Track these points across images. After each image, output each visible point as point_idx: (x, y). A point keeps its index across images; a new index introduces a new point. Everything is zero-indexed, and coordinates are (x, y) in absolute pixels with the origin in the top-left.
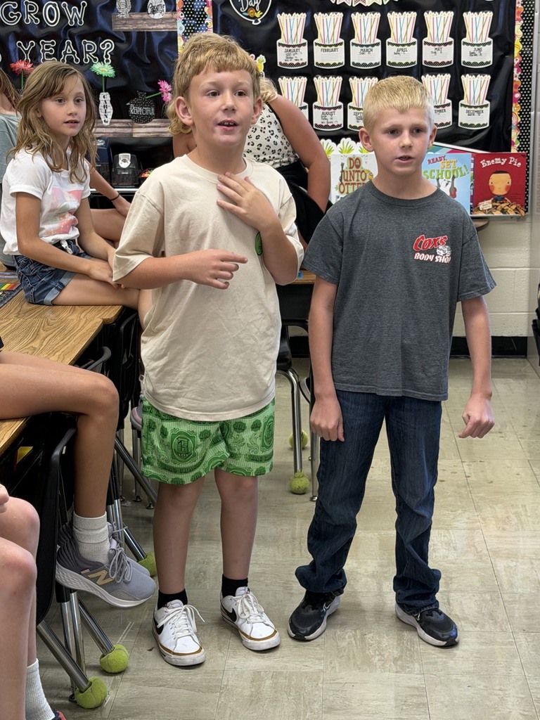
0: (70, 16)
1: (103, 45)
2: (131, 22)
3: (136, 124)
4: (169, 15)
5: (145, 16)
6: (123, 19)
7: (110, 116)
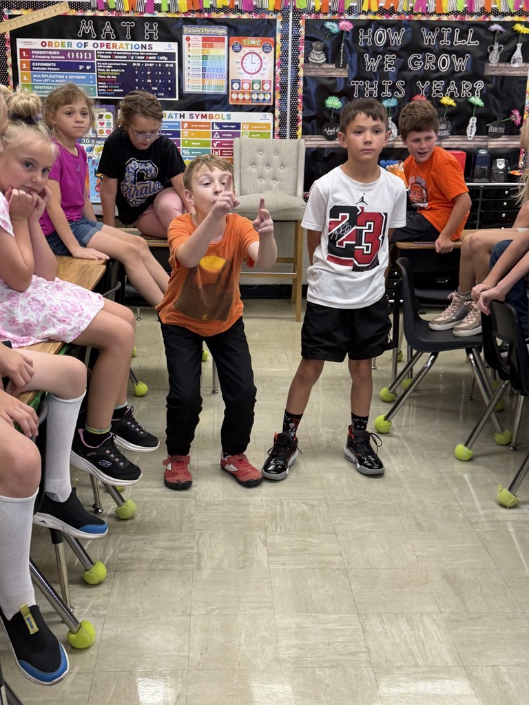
0: (457, 64)
1: (476, 85)
2: (498, 69)
3: (490, 139)
4: (524, 65)
5: (508, 65)
6: (492, 67)
7: (473, 133)
